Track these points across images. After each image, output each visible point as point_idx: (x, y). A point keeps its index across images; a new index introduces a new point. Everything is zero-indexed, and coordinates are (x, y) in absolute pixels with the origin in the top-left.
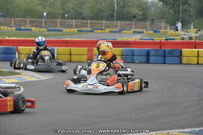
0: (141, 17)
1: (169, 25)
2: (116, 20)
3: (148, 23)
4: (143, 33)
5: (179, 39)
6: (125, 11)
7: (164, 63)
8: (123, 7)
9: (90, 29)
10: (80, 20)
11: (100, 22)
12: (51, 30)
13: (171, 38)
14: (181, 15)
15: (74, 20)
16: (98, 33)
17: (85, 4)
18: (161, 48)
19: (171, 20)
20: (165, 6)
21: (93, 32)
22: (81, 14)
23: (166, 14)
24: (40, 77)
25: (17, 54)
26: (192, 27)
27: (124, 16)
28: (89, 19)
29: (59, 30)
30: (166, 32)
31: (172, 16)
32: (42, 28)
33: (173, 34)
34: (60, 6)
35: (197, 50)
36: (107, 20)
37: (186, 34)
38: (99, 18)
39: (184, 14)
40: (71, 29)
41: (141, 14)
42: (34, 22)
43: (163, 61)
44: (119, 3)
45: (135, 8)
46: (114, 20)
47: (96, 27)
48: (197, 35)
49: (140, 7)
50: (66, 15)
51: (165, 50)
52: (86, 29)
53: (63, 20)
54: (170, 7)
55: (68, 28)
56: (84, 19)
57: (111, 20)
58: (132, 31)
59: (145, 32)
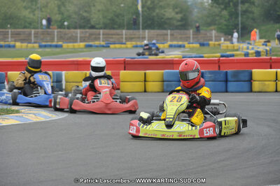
0: (179, 23)
1: (222, 34)
2: (143, 29)
3: (191, 31)
4: (184, 46)
5: (240, 55)
6: (155, 14)
7: (227, 92)
8: (151, 9)
9: (103, 43)
10: (87, 30)
11: (118, 31)
12: (45, 46)
13: (228, 53)
14: (240, 19)
15: (79, 31)
16: (116, 48)
17: (94, 6)
18: (219, 69)
19: (224, 27)
20: (215, 5)
21: (109, 47)
22: (89, 21)
23: (217, 18)
24: (50, 115)
25: (6, 83)
26: (258, 37)
27: (154, 22)
28: (101, 28)
29: (56, 46)
30: (219, 45)
31: (225, 20)
32: (30, 43)
33: (230, 48)
34: (56, 9)
35: (274, 70)
36: (127, 29)
37: (250, 47)
38: (116, 26)
39: (245, 17)
40: (76, 44)
41: (179, 18)
42: (18, 34)
43: (224, 89)
44: (146, 2)
45: (171, 10)
46: (139, 29)
47: (111, 40)
48: (268, 48)
49: (176, 8)
50: (66, 23)
51: (227, 72)
52: (97, 43)
53: (62, 30)
54: (223, 7)
55: (70, 42)
56: (93, 27)
57: (135, 29)
58: (166, 45)
59: (187, 45)
